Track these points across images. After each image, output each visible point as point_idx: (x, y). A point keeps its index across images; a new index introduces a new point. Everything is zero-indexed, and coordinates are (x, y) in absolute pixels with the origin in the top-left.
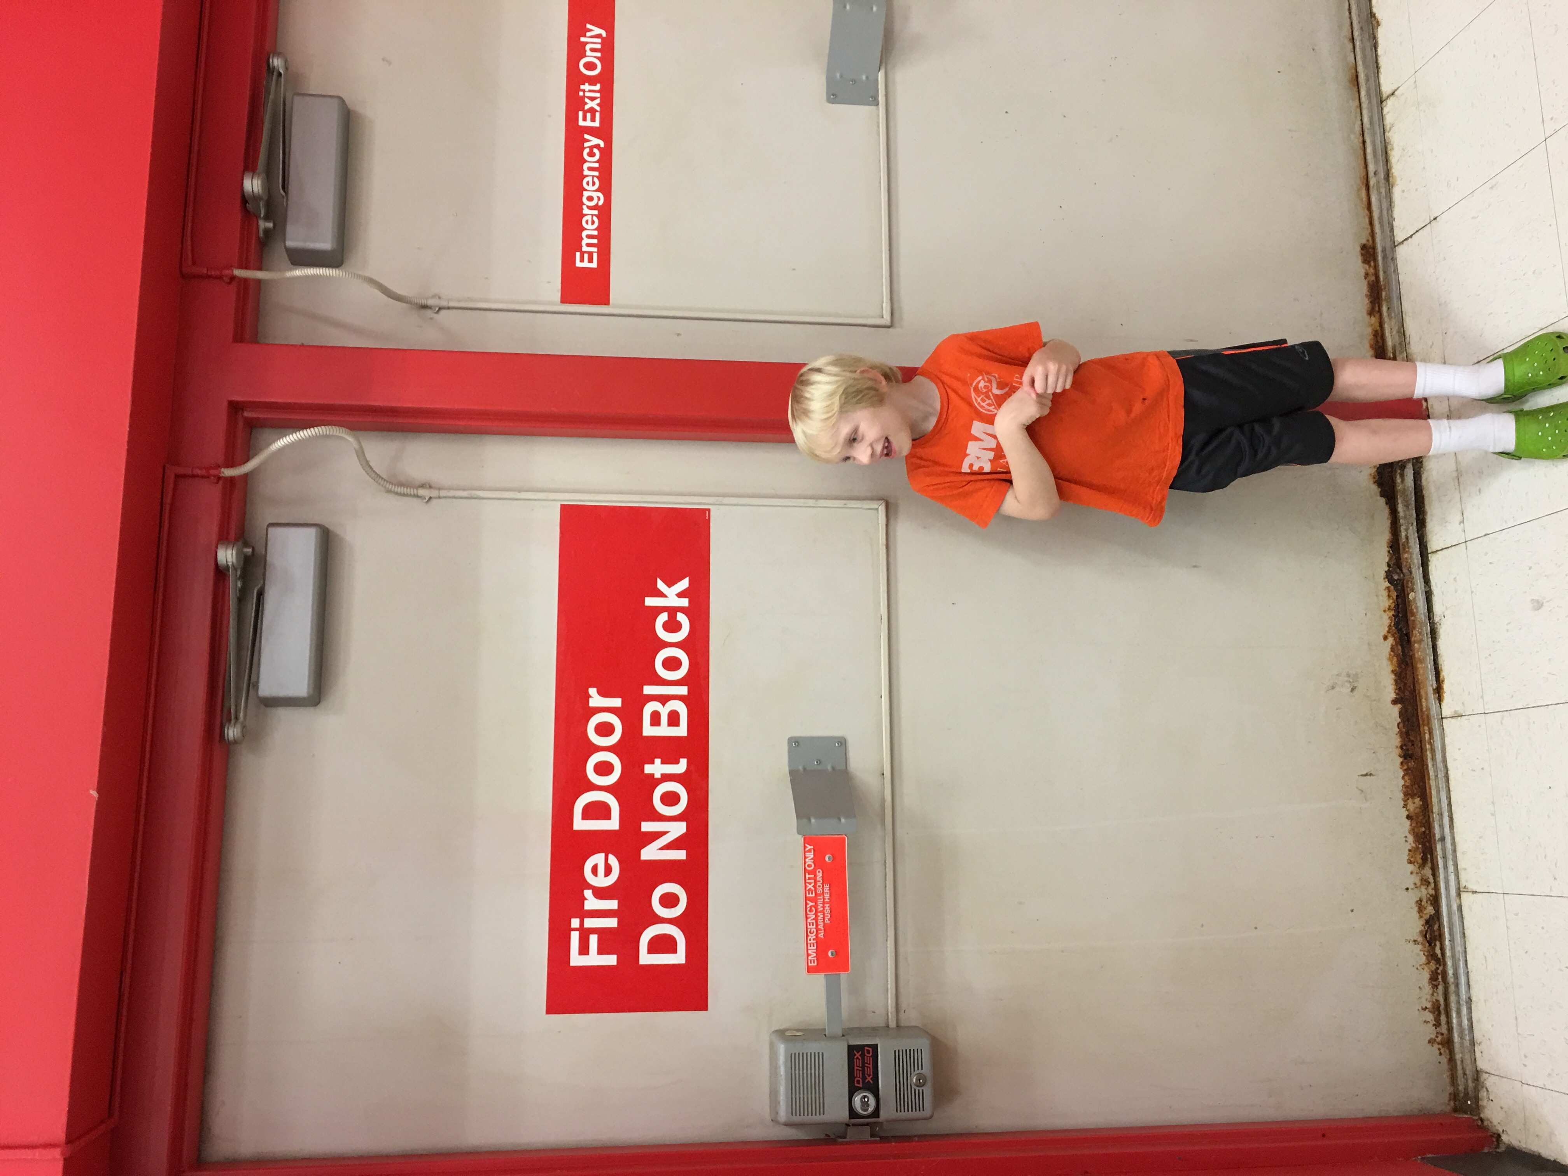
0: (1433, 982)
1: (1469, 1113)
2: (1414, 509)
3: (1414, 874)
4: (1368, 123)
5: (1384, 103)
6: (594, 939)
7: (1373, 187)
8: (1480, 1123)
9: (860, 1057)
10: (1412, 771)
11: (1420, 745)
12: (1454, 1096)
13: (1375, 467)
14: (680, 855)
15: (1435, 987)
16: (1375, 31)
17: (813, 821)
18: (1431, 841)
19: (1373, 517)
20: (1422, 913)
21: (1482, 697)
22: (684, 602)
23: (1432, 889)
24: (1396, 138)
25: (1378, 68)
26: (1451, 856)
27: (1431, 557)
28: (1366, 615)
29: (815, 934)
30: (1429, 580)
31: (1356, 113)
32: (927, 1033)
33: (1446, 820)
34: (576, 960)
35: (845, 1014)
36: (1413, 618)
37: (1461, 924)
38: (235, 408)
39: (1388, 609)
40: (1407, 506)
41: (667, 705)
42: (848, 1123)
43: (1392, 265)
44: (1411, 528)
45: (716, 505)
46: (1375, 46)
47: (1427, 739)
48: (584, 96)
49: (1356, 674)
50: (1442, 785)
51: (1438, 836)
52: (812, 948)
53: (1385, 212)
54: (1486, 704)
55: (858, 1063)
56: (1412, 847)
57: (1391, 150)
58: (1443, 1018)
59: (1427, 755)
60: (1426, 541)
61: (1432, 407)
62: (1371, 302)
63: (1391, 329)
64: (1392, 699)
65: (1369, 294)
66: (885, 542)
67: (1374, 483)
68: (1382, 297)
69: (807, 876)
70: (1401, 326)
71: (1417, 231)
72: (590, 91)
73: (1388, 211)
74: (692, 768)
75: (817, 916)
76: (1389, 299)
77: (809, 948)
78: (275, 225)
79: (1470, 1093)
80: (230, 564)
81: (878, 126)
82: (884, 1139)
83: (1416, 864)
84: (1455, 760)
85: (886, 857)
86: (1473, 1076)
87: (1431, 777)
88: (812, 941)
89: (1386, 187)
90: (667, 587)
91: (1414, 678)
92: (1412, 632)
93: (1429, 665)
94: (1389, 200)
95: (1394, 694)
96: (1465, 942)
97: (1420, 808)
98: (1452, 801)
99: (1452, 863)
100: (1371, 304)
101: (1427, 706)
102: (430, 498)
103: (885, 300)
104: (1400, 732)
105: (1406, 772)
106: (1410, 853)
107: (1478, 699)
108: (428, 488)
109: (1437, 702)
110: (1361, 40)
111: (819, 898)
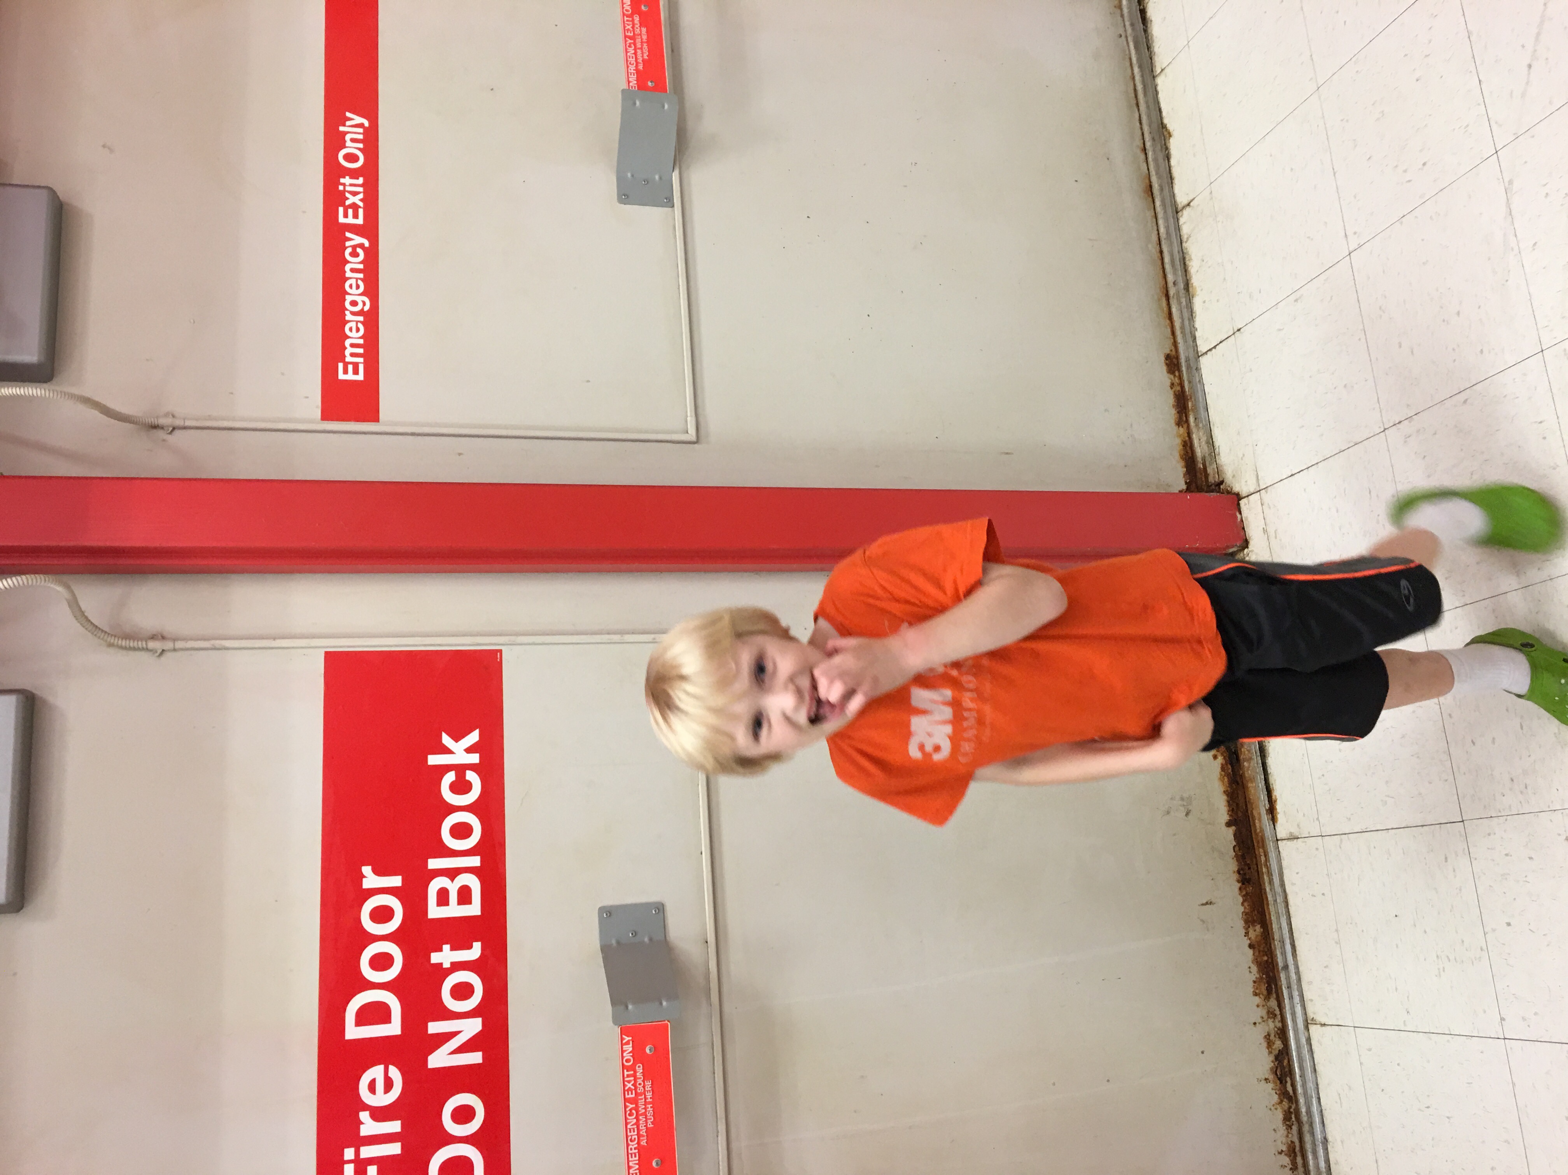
0: (1288, 1123)
3: (1261, 1007)
4: (1165, 232)
5: (1180, 214)
7: (1173, 297)
10: (1250, 896)
11: (1256, 869)
14: (476, 1058)
15: (1290, 1127)
16: (1167, 142)
17: (630, 1007)
18: (1274, 969)
20: (1271, 1048)
21: (1318, 819)
22: (474, 758)
23: (1279, 1022)
24: (1194, 249)
25: (1172, 178)
26: (1296, 986)
29: (636, 1142)
31: (1152, 224)
33: (1288, 947)
37: (1311, 1059)
41: (455, 881)
43: (1197, 375)
45: (509, 644)
46: (1168, 157)
47: (1263, 861)
48: (344, 191)
49: (1190, 796)
50: (1282, 909)
51: (1281, 964)
52: (634, 1158)
53: (1186, 323)
54: (1322, 826)
56: (1256, 978)
57: (1189, 260)
58: (1299, 1160)
59: (1264, 879)
61: (1248, 519)
62: (1178, 412)
63: (1200, 440)
64: (1226, 822)
65: (1175, 403)
68: (1188, 407)
69: (626, 1073)
70: (1209, 435)
71: (1221, 342)
72: (351, 185)
73: (1189, 319)
74: (487, 953)
75: (638, 1120)
76: (1196, 409)
77: (630, 1159)
81: (675, 228)
83: (1261, 995)
84: (1293, 884)
85: (713, 1038)
87: (1269, 902)
88: (634, 1151)
89: (1186, 297)
90: (454, 742)
91: (1245, 798)
92: (1241, 750)
93: (1260, 784)
94: (1190, 310)
95: (1228, 816)
96: (1316, 1077)
97: (1262, 936)
98: (1293, 928)
99: (1297, 994)
100: (1178, 415)
101: (1261, 828)
102: (163, 650)
103: (689, 414)
104: (1236, 856)
105: (1244, 898)
106: (1255, 984)
107: (1314, 821)
108: (160, 640)
109: (1271, 823)
110: (1153, 150)
111: (640, 1097)
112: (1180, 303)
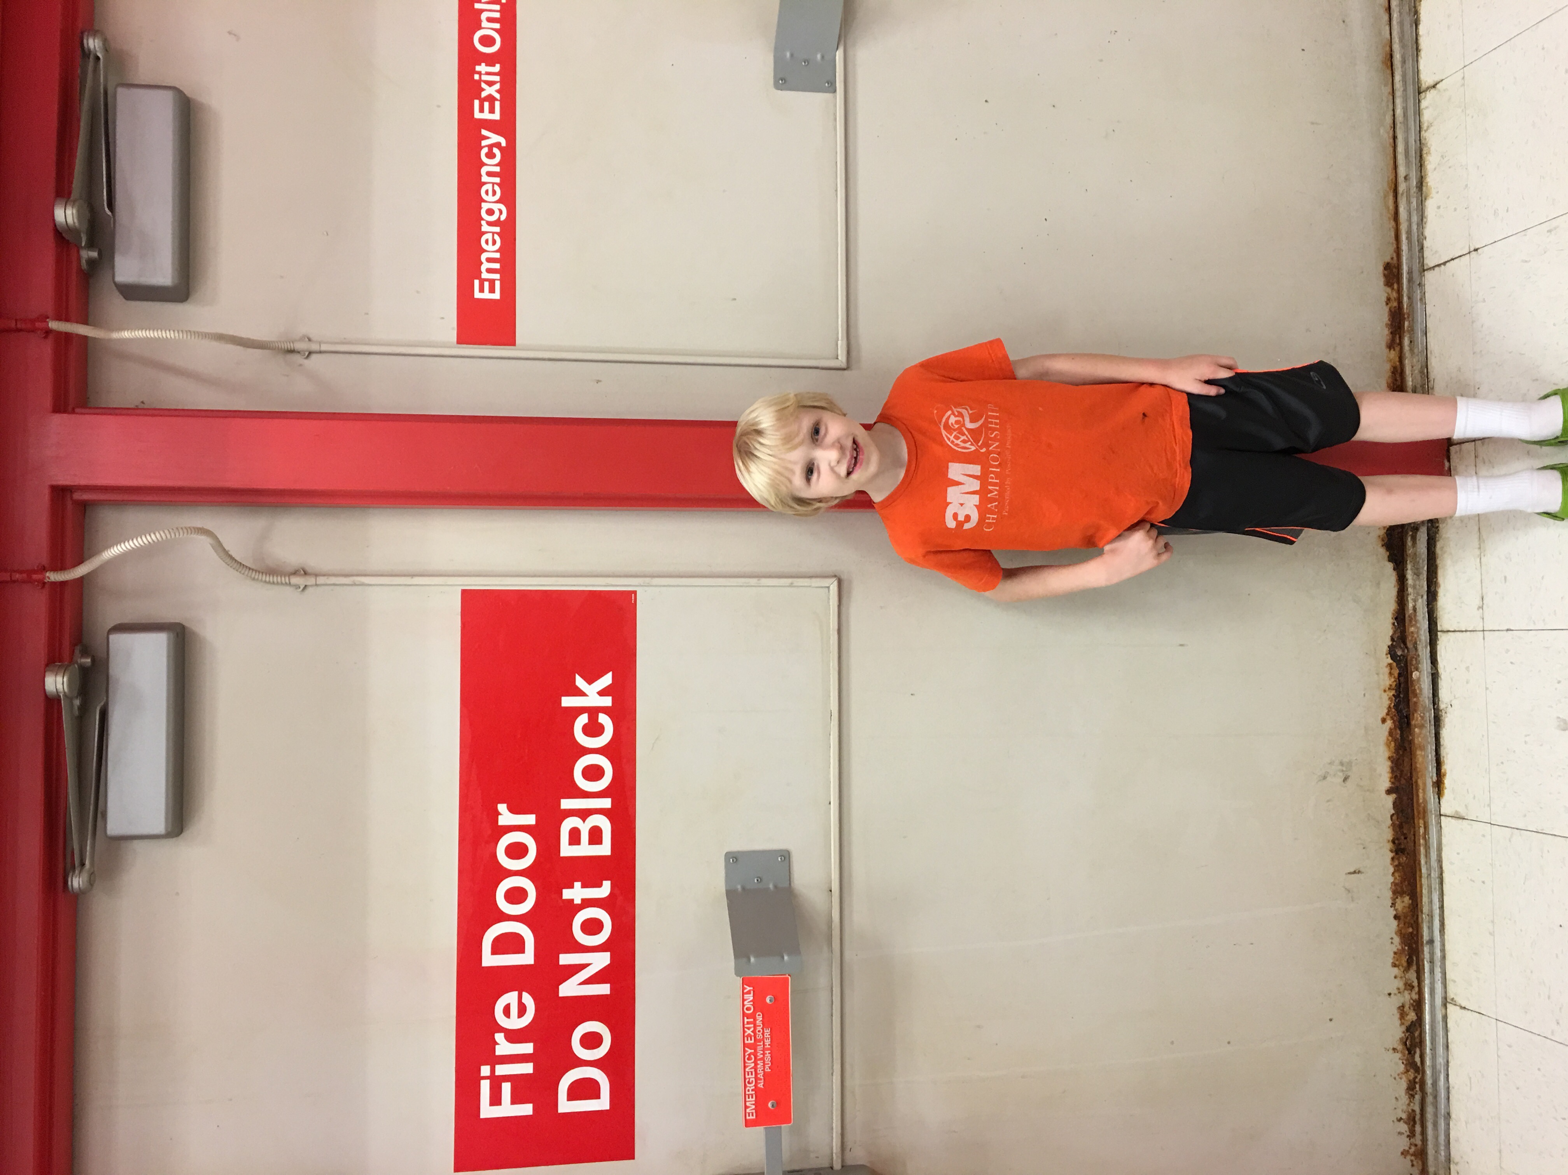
0: (1411, 1092)
2: (1425, 579)
3: (1398, 978)
4: (1402, 115)
5: (1423, 95)
6: (506, 1088)
7: (1402, 195)
10: (1403, 866)
11: (1413, 838)
13: (1384, 528)
14: (604, 989)
15: (1412, 1096)
16: (1417, 4)
17: (753, 959)
18: (1418, 942)
19: (1378, 584)
20: (1404, 1019)
21: (1489, 805)
22: (607, 701)
23: (1416, 994)
24: (1434, 140)
25: (1418, 50)
26: (1440, 963)
27: (1441, 636)
28: (1364, 695)
29: (753, 1084)
30: (1436, 660)
31: (1388, 101)
32: (874, 1171)
33: (1436, 924)
34: (487, 1111)
36: (1415, 699)
37: (1445, 1037)
38: (60, 493)
39: (1389, 689)
40: (1417, 574)
41: (587, 821)
43: (1419, 291)
44: (1420, 600)
45: (644, 586)
46: (1417, 23)
47: (1421, 833)
48: (480, 80)
49: (1350, 761)
50: (1435, 885)
51: (1426, 938)
52: (751, 1099)
53: (1414, 227)
54: (1494, 814)
56: (1398, 949)
57: (1427, 154)
58: (1418, 1128)
59: (1420, 851)
60: (1436, 619)
62: (1391, 333)
63: (1413, 367)
64: (1386, 788)
65: (1389, 323)
66: (836, 627)
67: (1383, 546)
68: (1404, 328)
69: (746, 1020)
70: (1424, 364)
71: (1453, 259)
72: (488, 74)
73: (1418, 225)
74: (617, 891)
75: (756, 1064)
76: (1412, 330)
77: (747, 1100)
78: (100, 254)
80: (62, 691)
81: (835, 120)
83: (1400, 967)
84: (1452, 863)
85: (833, 983)
87: (1423, 875)
88: (751, 1092)
89: (1417, 195)
90: (587, 684)
91: (1411, 764)
92: (1413, 715)
93: (1430, 755)
94: (1421, 213)
95: (1390, 783)
96: (1448, 1055)
97: (1409, 908)
98: (1445, 905)
99: (1440, 970)
100: (1391, 336)
101: (1424, 799)
102: (306, 586)
103: (840, 338)
104: (1393, 825)
105: (1396, 869)
106: (1395, 956)
107: (1484, 806)
108: (300, 575)
109: (1436, 796)
110: (1400, 12)
111: (758, 1044)
112: (1409, 202)
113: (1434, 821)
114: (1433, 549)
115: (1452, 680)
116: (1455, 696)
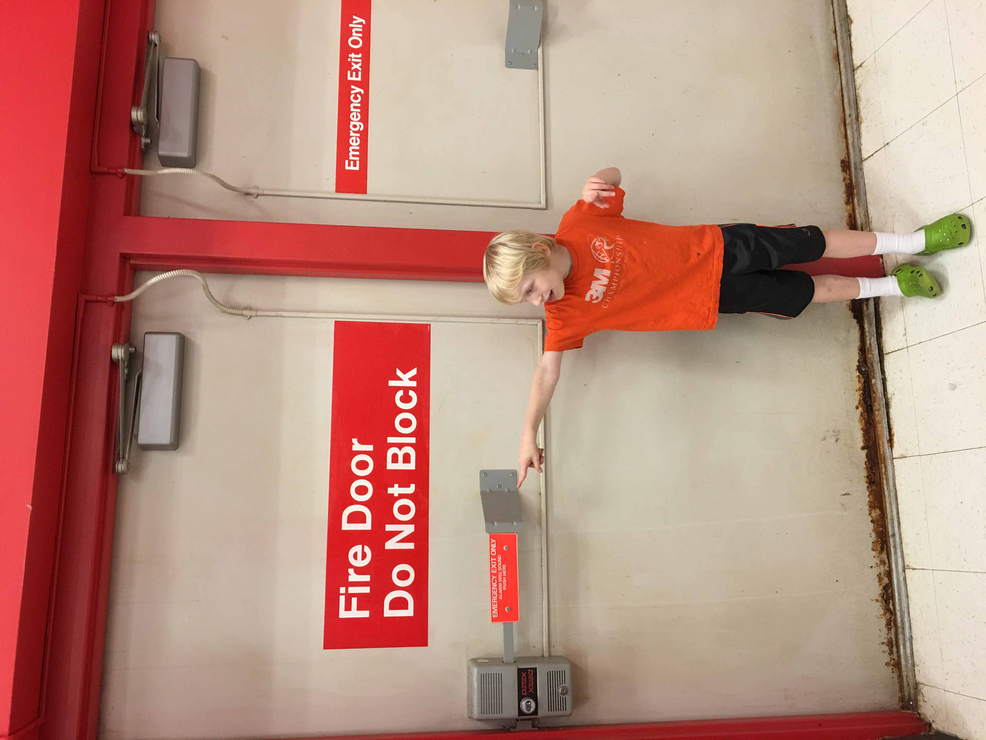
0: (888, 627)
1: (911, 710)
2: (875, 326)
3: (876, 557)
4: (845, 84)
5: (855, 72)
6: (354, 601)
7: (848, 124)
8: (918, 716)
9: (525, 676)
10: (874, 492)
11: (879, 476)
12: (902, 699)
13: (850, 300)
14: (410, 546)
15: (889, 629)
16: (850, 26)
17: (496, 524)
18: (886, 536)
19: (849, 331)
20: (881, 582)
21: (918, 445)
22: (414, 384)
23: (887, 567)
24: (863, 94)
25: (851, 49)
26: (899, 546)
27: (886, 357)
28: (845, 393)
29: (497, 596)
30: (884, 371)
31: (837, 78)
32: (569, 660)
33: (896, 523)
34: (343, 614)
35: (516, 648)
36: (874, 395)
37: (906, 590)
38: (125, 258)
39: (859, 390)
40: (870, 325)
41: (402, 450)
42: (517, 718)
43: (860, 173)
44: (873, 338)
45: (434, 321)
46: (850, 36)
47: (883, 471)
48: (351, 61)
49: (839, 430)
50: (893, 501)
51: (890, 533)
52: (495, 605)
54: (920, 450)
55: (524, 680)
56: (874, 540)
57: (859, 101)
58: (895, 649)
59: (883, 482)
60: (882, 347)
61: (886, 261)
62: (847, 196)
63: (860, 213)
64: (861, 447)
65: (846, 191)
67: (850, 310)
68: (854, 193)
69: (492, 559)
70: (866, 210)
71: (876, 152)
72: (355, 58)
73: (858, 138)
74: (419, 490)
75: (498, 585)
76: (858, 194)
77: (493, 606)
78: (151, 141)
79: (912, 697)
80: (120, 358)
81: (538, 83)
82: (540, 729)
83: (877, 551)
84: (901, 485)
86: (914, 686)
87: (886, 496)
88: (495, 601)
89: (856, 124)
90: (403, 374)
91: (875, 433)
92: (874, 404)
93: (885, 424)
94: (858, 132)
95: (863, 443)
96: (908, 600)
97: (879, 516)
98: (899, 511)
99: (900, 551)
100: (847, 198)
101: (884, 451)
102: (251, 316)
103: (542, 193)
104: (867, 467)
105: (870, 493)
106: (873, 544)
107: (916, 447)
108: (249, 310)
109: (890, 448)
110: (841, 32)
111: (499, 573)
113: (889, 463)
114: (878, 309)
115: (893, 380)
116: (895, 388)
